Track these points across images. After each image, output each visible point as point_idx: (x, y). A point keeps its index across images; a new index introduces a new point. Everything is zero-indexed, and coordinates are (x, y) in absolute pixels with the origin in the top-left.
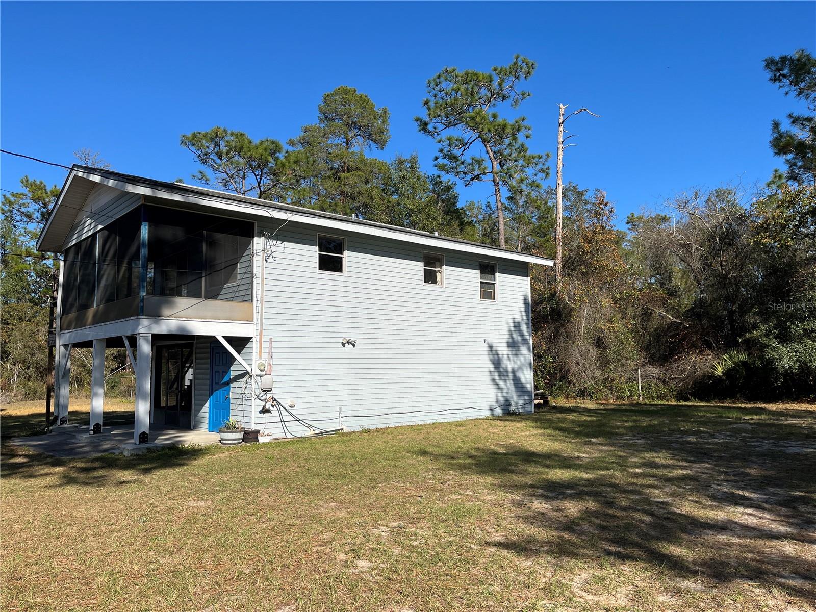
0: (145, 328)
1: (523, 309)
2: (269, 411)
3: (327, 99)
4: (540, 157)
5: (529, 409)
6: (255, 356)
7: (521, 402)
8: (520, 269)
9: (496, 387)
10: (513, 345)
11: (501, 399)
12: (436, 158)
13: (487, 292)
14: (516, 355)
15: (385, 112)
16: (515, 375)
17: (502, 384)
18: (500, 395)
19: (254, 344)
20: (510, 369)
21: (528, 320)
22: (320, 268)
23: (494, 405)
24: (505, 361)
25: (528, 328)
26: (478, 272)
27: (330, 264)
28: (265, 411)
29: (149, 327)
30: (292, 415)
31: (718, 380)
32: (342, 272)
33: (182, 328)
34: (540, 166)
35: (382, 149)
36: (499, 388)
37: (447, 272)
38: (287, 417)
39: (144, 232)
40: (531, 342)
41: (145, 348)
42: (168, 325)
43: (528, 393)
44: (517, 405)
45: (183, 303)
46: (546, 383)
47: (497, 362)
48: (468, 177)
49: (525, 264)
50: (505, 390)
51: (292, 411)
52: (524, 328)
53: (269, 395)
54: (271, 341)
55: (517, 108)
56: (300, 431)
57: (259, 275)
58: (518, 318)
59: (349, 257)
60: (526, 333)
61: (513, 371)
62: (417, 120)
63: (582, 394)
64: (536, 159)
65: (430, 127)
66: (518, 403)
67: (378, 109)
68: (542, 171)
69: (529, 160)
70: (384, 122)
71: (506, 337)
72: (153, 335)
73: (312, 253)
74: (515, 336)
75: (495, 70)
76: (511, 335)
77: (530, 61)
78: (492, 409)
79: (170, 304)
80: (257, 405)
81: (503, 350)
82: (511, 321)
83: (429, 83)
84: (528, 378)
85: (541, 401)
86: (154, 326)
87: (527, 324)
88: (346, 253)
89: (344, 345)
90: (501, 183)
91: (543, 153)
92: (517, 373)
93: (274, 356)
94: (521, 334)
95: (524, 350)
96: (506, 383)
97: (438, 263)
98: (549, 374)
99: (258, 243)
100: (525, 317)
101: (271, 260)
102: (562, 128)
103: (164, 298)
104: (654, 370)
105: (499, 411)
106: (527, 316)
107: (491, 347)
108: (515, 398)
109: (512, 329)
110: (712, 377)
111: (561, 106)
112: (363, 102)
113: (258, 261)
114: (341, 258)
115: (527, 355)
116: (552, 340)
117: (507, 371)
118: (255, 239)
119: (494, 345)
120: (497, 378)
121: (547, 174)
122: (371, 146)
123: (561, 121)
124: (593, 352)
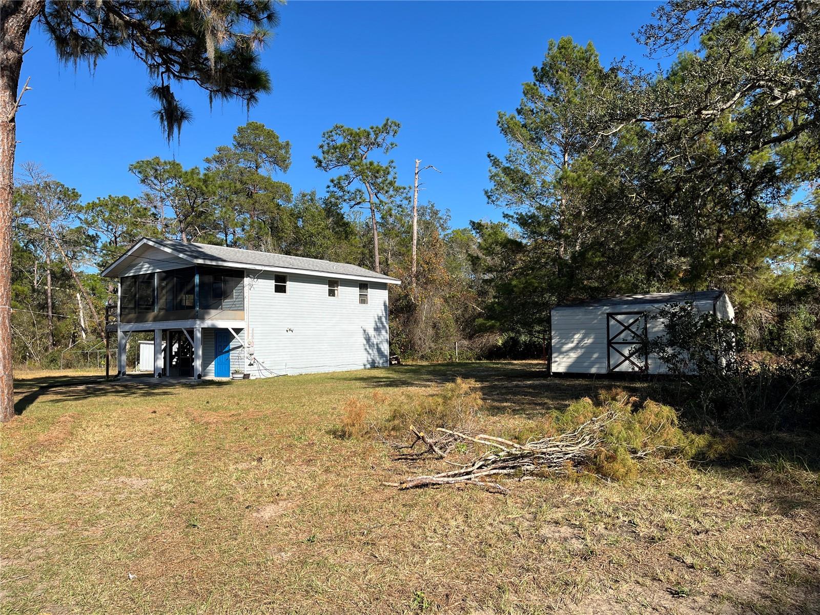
0: (199, 325)
1: (383, 309)
2: (252, 365)
3: (240, 130)
4: (405, 189)
5: (386, 365)
6: (246, 338)
7: (381, 362)
8: (382, 286)
9: (366, 353)
10: (377, 329)
11: (370, 359)
12: (328, 187)
13: (363, 300)
14: (379, 335)
15: (288, 144)
16: (378, 346)
17: (370, 351)
18: (369, 357)
19: (245, 332)
20: (375, 343)
21: (386, 315)
22: (276, 292)
23: (366, 363)
24: (372, 338)
25: (386, 319)
26: (358, 289)
27: (280, 289)
28: (251, 365)
29: (200, 325)
30: (263, 367)
31: (499, 348)
32: (285, 292)
33: (213, 325)
34: (404, 195)
35: (285, 171)
36: (369, 353)
37: (341, 290)
38: (262, 368)
39: (197, 279)
40: (388, 327)
41: (198, 335)
42: (208, 323)
43: (386, 357)
44: (379, 363)
45: (213, 312)
46: (401, 352)
47: (368, 340)
48: (353, 203)
49: (386, 284)
50: (373, 355)
51: (263, 364)
52: (384, 319)
53: (253, 357)
54: (253, 330)
55: (388, 154)
56: (268, 375)
57: (247, 297)
58: (380, 314)
59: (289, 285)
60: (385, 322)
61: (377, 344)
62: (314, 158)
63: (422, 357)
64: (402, 190)
65: (323, 164)
66: (380, 361)
67: (282, 141)
68: (406, 198)
69: (397, 190)
70: (287, 152)
71: (373, 325)
72: (202, 328)
73: (272, 283)
74: (378, 324)
75: (372, 128)
76: (376, 324)
77: (397, 122)
78: (365, 365)
79: (208, 313)
80: (247, 362)
81: (372, 332)
82: (376, 316)
83: (324, 134)
84: (385, 348)
85: (396, 362)
86: (202, 324)
87: (386, 317)
88: (288, 282)
89: (287, 331)
90: (375, 210)
91: (407, 186)
92: (379, 345)
93: (255, 337)
94: (382, 323)
95: (383, 332)
96: (373, 351)
97: (335, 285)
98: (403, 345)
99: (247, 280)
100: (384, 313)
101: (252, 289)
102: (417, 177)
103: (205, 311)
104: (466, 343)
105: (368, 366)
106: (386, 312)
107: (365, 331)
108: (378, 359)
109: (377, 320)
110: (496, 346)
111: (417, 161)
112: (270, 135)
113: (246, 289)
114: (285, 286)
115: (385, 335)
116: (405, 324)
117: (373, 344)
118: (245, 279)
119: (366, 329)
120: (368, 348)
121: (410, 201)
122: (277, 170)
123: (416, 172)
124: (430, 331)
